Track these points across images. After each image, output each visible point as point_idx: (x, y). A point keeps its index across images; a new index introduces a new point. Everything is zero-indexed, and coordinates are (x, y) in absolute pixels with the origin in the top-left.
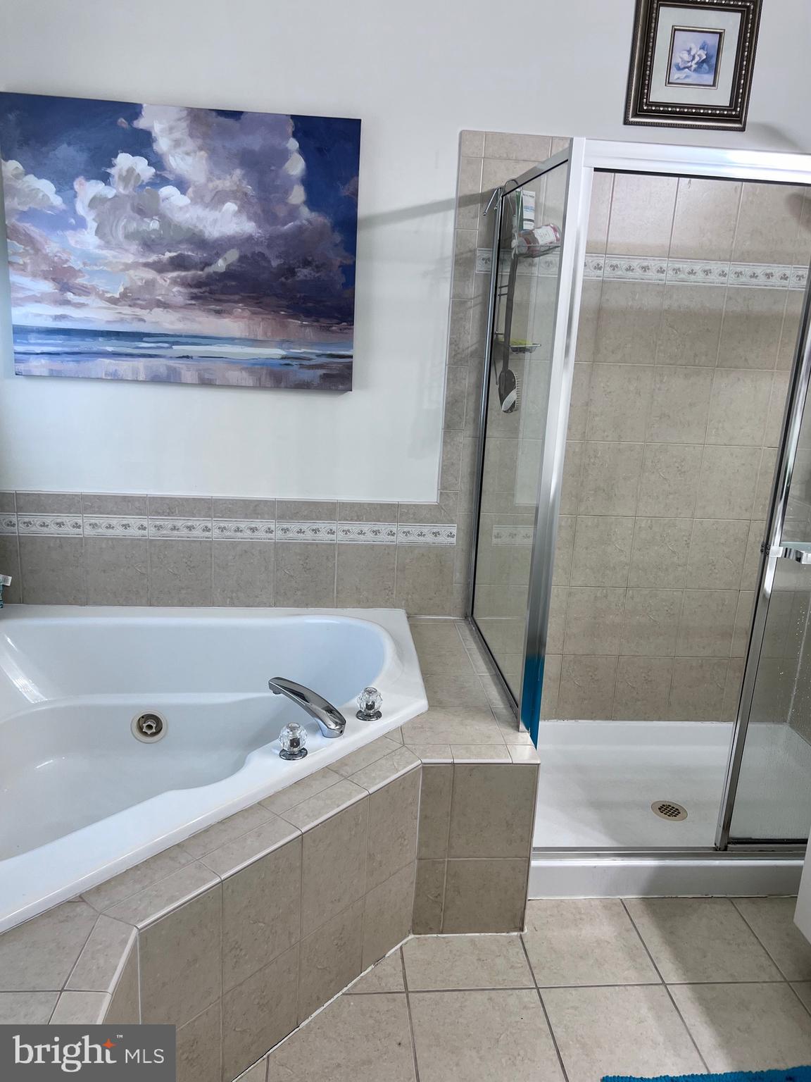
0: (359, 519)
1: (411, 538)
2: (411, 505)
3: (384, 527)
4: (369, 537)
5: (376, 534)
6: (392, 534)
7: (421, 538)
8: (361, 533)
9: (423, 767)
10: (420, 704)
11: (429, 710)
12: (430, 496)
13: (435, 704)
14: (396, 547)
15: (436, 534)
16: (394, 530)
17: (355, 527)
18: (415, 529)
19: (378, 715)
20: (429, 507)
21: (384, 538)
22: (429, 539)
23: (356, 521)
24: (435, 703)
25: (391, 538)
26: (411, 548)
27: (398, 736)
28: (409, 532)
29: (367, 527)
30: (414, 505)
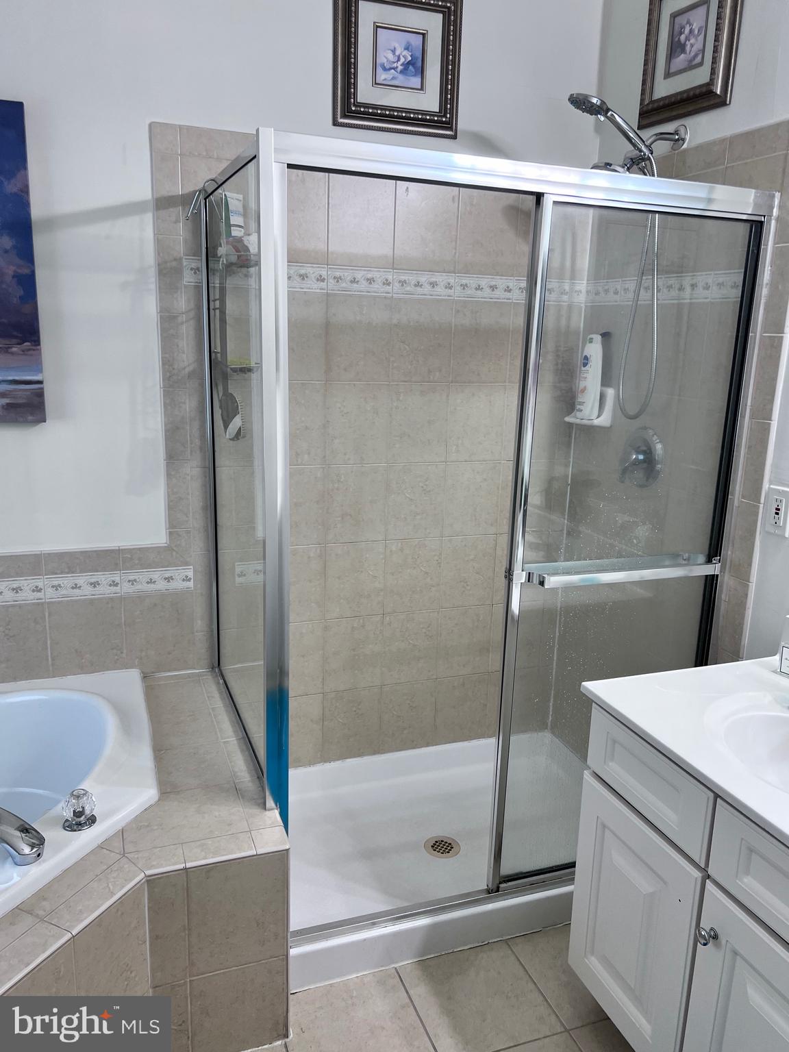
0: (71, 570)
1: (138, 587)
2: (134, 549)
3: (103, 578)
4: (87, 591)
5: (95, 587)
6: (114, 584)
7: (152, 586)
8: (76, 587)
9: (148, 881)
10: (148, 794)
11: (159, 800)
12: (158, 537)
13: (169, 790)
14: (122, 599)
15: (168, 579)
16: (117, 579)
17: (66, 581)
18: (142, 576)
19: (92, 820)
20: (157, 550)
21: (105, 590)
22: (161, 585)
23: (68, 573)
24: (168, 788)
25: (113, 589)
26: (141, 598)
27: (117, 844)
28: (135, 580)
29: (82, 579)
30: (140, 549)
